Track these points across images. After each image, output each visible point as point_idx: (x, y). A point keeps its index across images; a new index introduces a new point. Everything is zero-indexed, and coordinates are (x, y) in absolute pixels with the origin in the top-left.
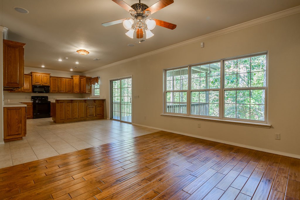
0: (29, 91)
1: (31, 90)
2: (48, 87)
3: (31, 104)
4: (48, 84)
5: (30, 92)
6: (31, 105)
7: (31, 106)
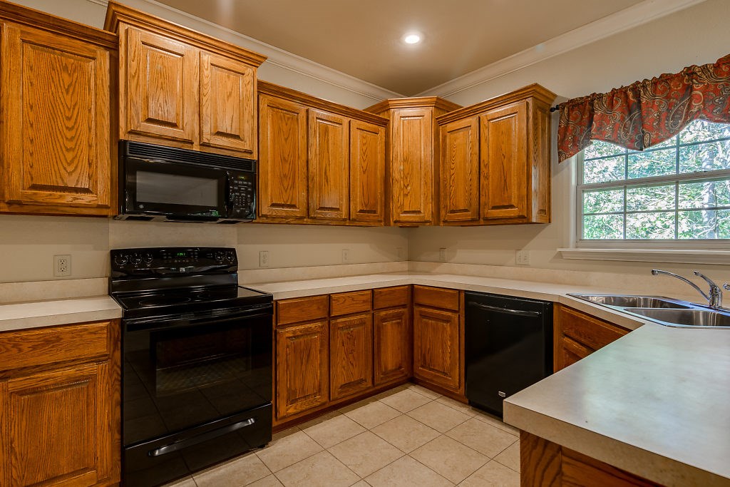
0: (85, 199)
1: (103, 193)
2: (248, 168)
3: (101, 347)
4: (245, 146)
5: (96, 215)
6: (103, 350)
7: (105, 365)
